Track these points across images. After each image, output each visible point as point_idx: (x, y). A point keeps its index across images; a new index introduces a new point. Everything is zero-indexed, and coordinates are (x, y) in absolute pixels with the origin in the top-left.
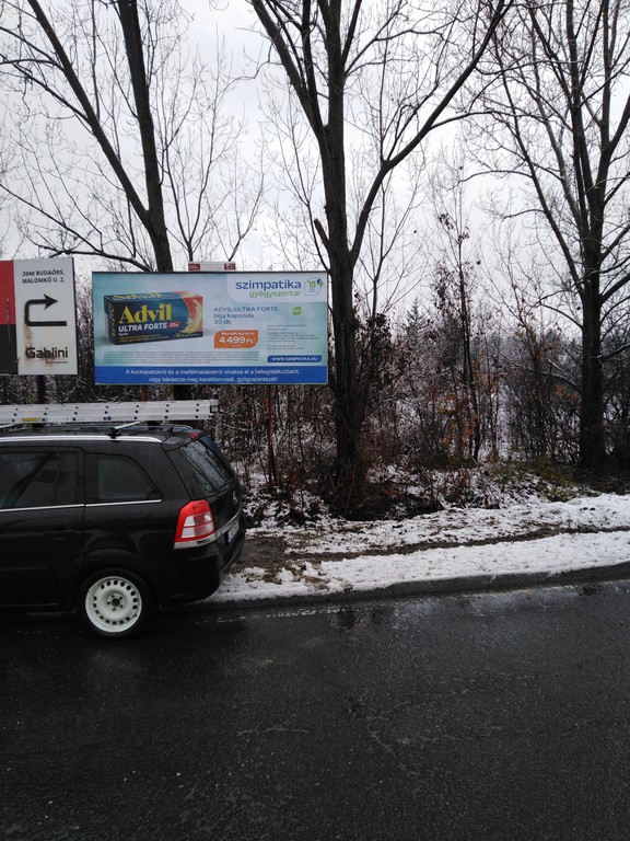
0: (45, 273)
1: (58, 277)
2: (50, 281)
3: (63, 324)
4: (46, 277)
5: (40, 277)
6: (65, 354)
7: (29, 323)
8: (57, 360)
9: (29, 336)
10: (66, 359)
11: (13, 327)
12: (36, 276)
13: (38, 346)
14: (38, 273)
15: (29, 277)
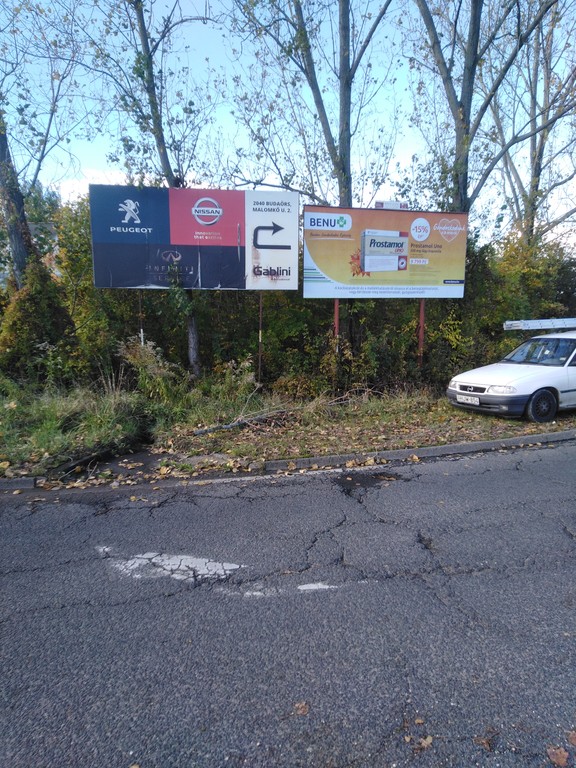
0: (274, 204)
1: (286, 208)
2: (278, 210)
3: (288, 248)
4: (275, 207)
5: (270, 207)
6: (288, 273)
7: (256, 246)
8: (281, 277)
9: (256, 257)
10: (288, 277)
11: (243, 249)
12: (265, 206)
13: (264, 266)
14: (268, 204)
15: (259, 206)
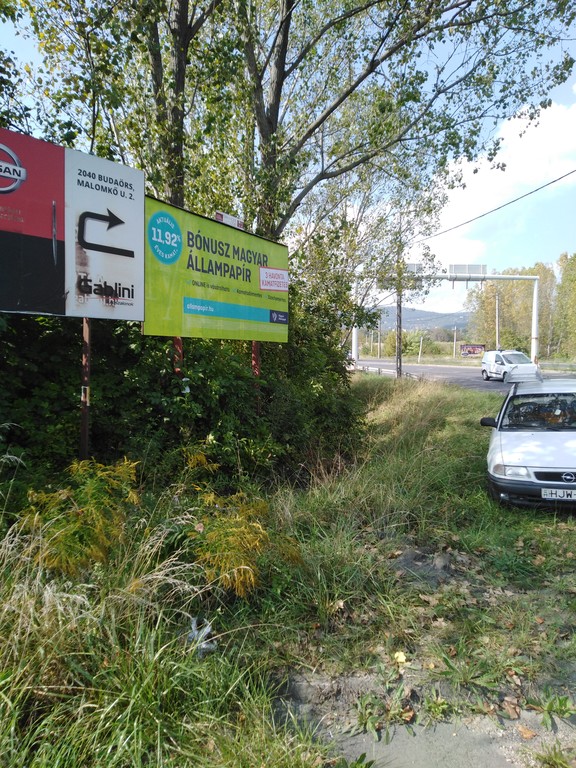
0: (110, 180)
1: (127, 191)
2: (116, 192)
3: (130, 254)
4: (112, 186)
5: (102, 183)
6: (131, 294)
7: (83, 244)
8: (121, 299)
9: (83, 262)
10: (130, 300)
11: (61, 245)
12: (96, 181)
13: (95, 279)
14: (101, 177)
15: (86, 179)
